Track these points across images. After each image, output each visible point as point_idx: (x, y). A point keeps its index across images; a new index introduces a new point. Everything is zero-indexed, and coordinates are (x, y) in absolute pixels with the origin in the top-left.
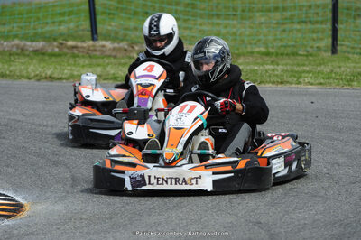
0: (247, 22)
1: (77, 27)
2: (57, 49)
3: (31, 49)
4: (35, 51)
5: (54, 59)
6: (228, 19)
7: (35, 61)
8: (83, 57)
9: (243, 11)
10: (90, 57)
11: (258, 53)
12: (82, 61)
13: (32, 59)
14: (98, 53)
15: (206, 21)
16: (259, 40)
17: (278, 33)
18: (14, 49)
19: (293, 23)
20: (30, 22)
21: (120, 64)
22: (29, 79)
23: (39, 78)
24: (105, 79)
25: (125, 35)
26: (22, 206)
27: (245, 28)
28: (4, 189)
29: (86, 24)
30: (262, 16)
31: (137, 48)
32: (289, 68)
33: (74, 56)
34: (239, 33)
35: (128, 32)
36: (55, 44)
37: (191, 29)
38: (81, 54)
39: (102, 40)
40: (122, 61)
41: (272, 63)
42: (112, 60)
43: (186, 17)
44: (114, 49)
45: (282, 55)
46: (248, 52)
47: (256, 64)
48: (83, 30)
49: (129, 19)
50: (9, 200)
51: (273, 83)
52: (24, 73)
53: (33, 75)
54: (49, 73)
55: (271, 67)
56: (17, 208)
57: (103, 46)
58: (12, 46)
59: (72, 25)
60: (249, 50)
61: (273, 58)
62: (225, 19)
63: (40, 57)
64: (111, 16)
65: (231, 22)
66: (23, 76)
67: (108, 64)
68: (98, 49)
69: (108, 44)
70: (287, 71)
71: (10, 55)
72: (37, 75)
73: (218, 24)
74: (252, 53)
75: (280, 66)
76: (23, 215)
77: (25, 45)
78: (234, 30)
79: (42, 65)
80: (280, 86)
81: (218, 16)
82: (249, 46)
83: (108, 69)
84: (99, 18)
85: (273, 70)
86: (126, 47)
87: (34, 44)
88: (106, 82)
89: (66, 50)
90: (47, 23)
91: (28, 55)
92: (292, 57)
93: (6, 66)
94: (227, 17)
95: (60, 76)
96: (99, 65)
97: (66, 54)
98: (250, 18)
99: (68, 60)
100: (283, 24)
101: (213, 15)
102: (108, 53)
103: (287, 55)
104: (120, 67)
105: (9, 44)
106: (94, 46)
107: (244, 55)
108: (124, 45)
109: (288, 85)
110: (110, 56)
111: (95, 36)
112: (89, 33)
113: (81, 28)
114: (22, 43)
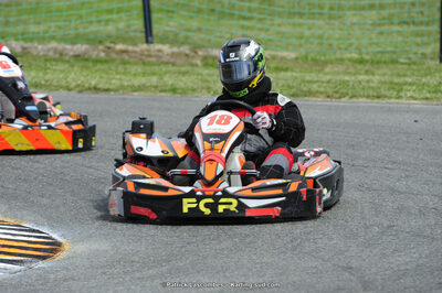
0: (337, 23)
1: (128, 26)
2: (103, 54)
3: (72, 53)
4: (77, 56)
5: (99, 66)
6: (313, 18)
7: (76, 68)
8: (136, 64)
9: (331, 9)
10: (144, 64)
11: (350, 60)
12: (133, 69)
13: (72, 66)
14: (153, 59)
15: (285, 20)
16: (351, 45)
17: (374, 36)
18: (51, 54)
19: (392, 24)
20: (70, 21)
21: (180, 73)
22: (70, 90)
23: (82, 89)
24: (161, 91)
25: (187, 38)
26: (59, 244)
27: (333, 29)
28: (38, 224)
29: (139, 24)
30: (355, 15)
31: (200, 53)
32: (387, 78)
33: (124, 63)
34: (326, 36)
35: (190, 34)
36: (101, 47)
37: (267, 30)
38: (132, 60)
39: (158, 43)
40: (183, 69)
41: (367, 72)
42: (170, 68)
43: (262, 16)
44: (173, 54)
45: (378, 62)
46: (337, 59)
47: (346, 73)
48: (135, 31)
49: (191, 17)
50: (44, 238)
51: (368, 97)
52: (63, 83)
53: (74, 84)
54: (93, 83)
55: (366, 78)
56: (54, 247)
57: (159, 51)
58: (49, 50)
59: (121, 25)
60: (338, 56)
61: (368, 66)
62: (310, 18)
63: (82, 63)
64: (170, 14)
65: (316, 22)
66: (61, 87)
67: (166, 73)
68: (152, 53)
69: (166, 48)
70: (385, 83)
71: (46, 60)
72: (78, 85)
73: (300, 25)
74: (342, 60)
75: (377, 77)
76: (61, 256)
77: (65, 49)
78: (320, 32)
79: (85, 74)
80: (376, 100)
81: (301, 15)
82: (338, 52)
83: (166, 78)
84: (154, 16)
85: (368, 82)
86: (187, 52)
87: (75, 47)
88: (163, 94)
89: (114, 55)
90: (91, 22)
91: (68, 62)
92: (392, 66)
93: (41, 74)
94: (312, 16)
95: (107, 86)
96: (154, 74)
97: (113, 60)
98: (340, 17)
99: (117, 67)
100: (379, 25)
101: (294, 14)
102: (165, 59)
103: (385, 62)
104: (180, 77)
105: (45, 47)
106: (148, 51)
107: (332, 63)
108: (185, 49)
109: (387, 100)
110: (167, 63)
111: (150, 39)
112: (143, 35)
113: (133, 28)
114: (61, 46)
